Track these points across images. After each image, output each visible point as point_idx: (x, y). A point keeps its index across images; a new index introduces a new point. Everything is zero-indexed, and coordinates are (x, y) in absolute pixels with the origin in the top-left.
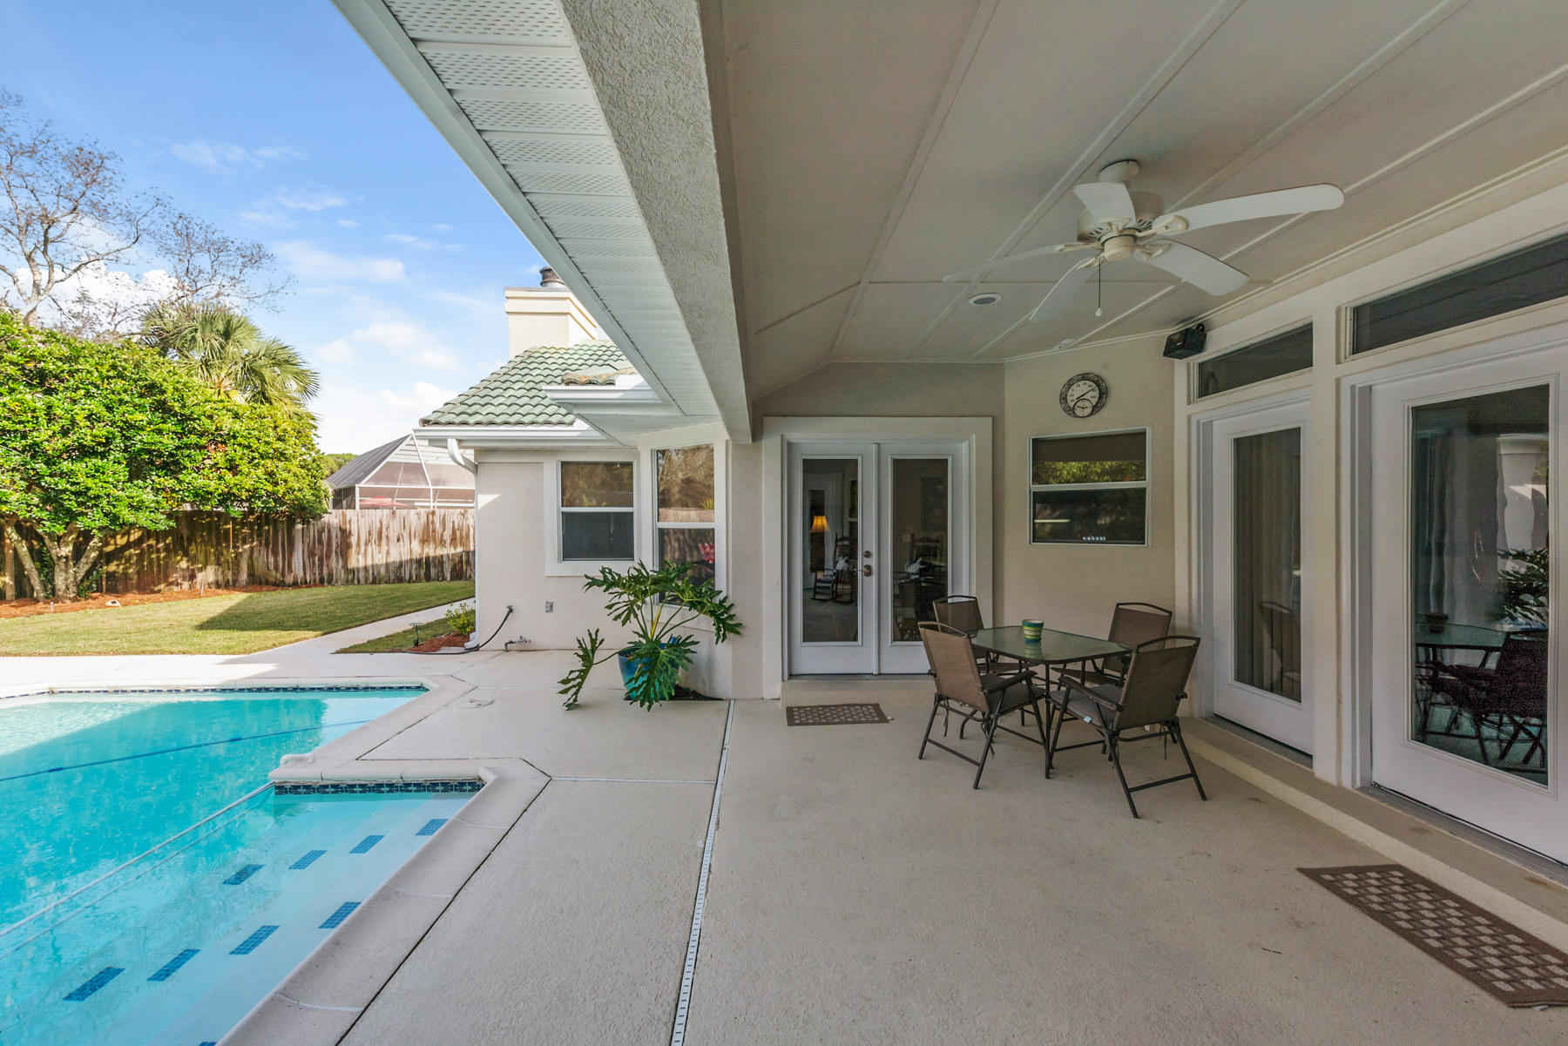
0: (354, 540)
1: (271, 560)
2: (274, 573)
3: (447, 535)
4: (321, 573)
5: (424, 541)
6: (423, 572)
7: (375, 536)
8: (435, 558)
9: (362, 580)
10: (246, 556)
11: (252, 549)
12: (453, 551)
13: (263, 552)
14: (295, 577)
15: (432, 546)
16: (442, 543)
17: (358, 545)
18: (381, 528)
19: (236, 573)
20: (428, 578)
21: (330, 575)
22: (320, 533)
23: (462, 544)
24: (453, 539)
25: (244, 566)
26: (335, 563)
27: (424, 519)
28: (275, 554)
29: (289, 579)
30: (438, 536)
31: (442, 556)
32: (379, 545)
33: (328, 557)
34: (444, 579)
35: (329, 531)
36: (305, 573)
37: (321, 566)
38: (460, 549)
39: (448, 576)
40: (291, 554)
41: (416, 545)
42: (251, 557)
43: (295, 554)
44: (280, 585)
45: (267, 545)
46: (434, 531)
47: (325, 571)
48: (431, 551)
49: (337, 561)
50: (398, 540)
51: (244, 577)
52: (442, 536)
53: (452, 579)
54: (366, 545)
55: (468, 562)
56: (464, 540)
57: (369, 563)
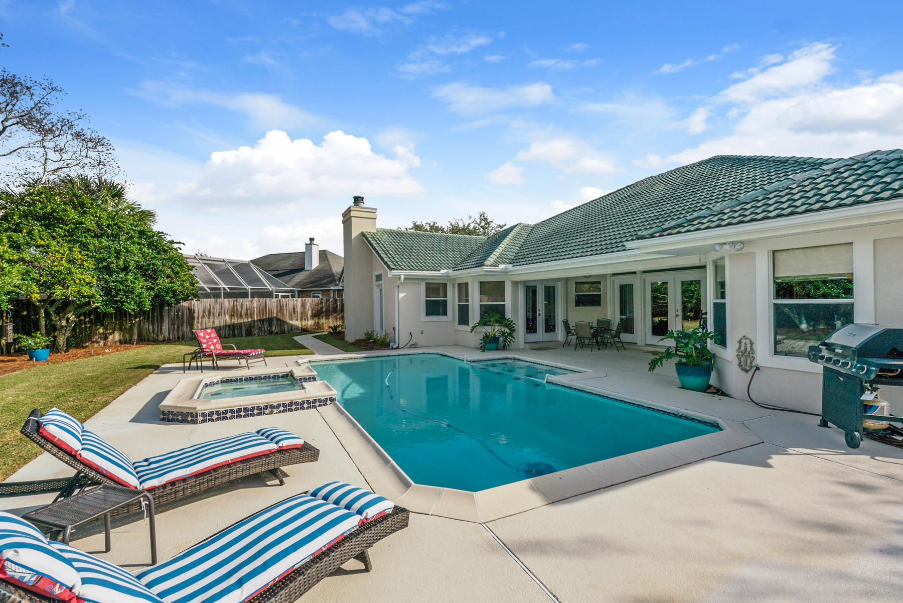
0: (196, 315)
1: (151, 327)
2: (152, 335)
3: (244, 311)
4: (178, 334)
5: (232, 316)
6: (231, 332)
7: (207, 313)
8: (238, 324)
10: (136, 325)
11: (140, 321)
12: (246, 320)
13: (146, 323)
14: (164, 337)
15: (236, 318)
16: (241, 316)
17: (198, 318)
18: (210, 309)
19: (131, 336)
20: (234, 336)
21: (183, 335)
22: (178, 312)
23: (251, 317)
24: (246, 314)
25: (136, 331)
26: (185, 328)
27: (232, 304)
28: (153, 324)
29: (161, 338)
30: (239, 313)
31: (241, 323)
32: (209, 318)
33: (182, 325)
34: (242, 336)
35: (183, 310)
36: (169, 334)
37: (178, 330)
38: (250, 320)
39: (244, 333)
40: (162, 324)
41: (228, 317)
42: (139, 326)
43: (164, 323)
44: (156, 342)
46: (237, 310)
47: (180, 333)
48: (235, 321)
49: (187, 328)
50: (219, 315)
51: (135, 337)
52: (241, 312)
53: (246, 336)
54: (202, 318)
55: (254, 326)
56: (252, 315)
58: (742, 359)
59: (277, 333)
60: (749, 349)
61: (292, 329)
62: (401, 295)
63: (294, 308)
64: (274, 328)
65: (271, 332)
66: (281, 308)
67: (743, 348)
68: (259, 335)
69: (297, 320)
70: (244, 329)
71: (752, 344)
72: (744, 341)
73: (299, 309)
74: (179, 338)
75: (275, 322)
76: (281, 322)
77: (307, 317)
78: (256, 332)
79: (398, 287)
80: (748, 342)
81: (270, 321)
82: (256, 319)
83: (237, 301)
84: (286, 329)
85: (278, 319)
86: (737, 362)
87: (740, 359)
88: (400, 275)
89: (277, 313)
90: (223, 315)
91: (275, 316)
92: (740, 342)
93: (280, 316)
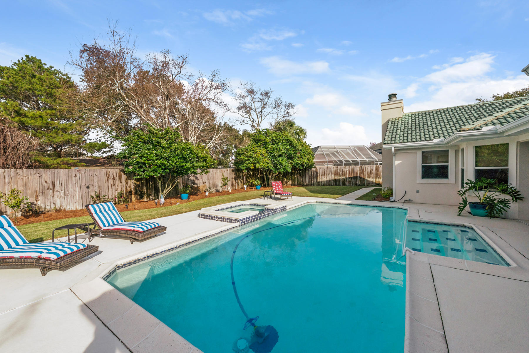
0: (319, 174)
5: (335, 175)
7: (323, 174)
17: (320, 176)
30: (338, 174)
38: (344, 177)
41: (333, 176)
50: (329, 175)
55: (346, 181)
56: (345, 175)
57: (322, 180)
59: (360, 185)
61: (369, 183)
63: (371, 171)
64: (358, 182)
65: (356, 184)
66: (362, 171)
68: (349, 185)
69: (373, 178)
70: (341, 182)
73: (374, 172)
74: (312, 184)
75: (359, 178)
76: (363, 179)
77: (380, 176)
78: (347, 184)
81: (356, 178)
82: (347, 177)
83: (337, 167)
84: (366, 183)
85: (360, 177)
89: (360, 174)
90: (331, 175)
91: (359, 175)
93: (362, 176)
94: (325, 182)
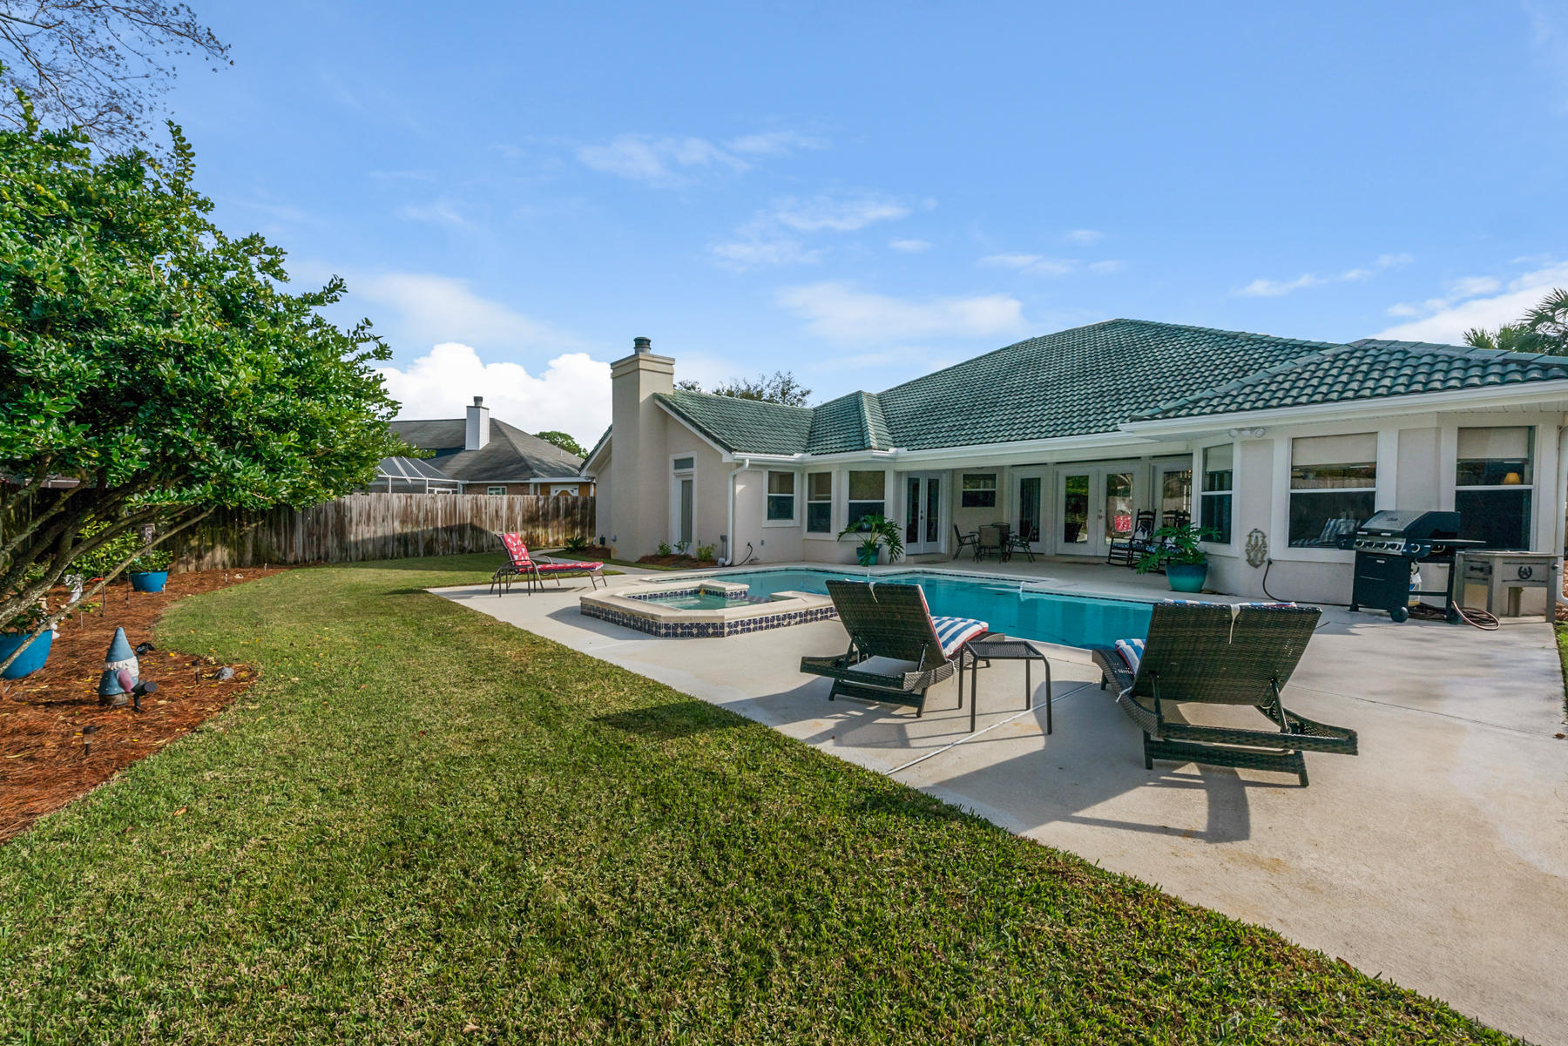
0: (347, 518)
1: (275, 540)
2: (277, 552)
3: (421, 516)
4: (319, 552)
5: (403, 522)
6: (402, 549)
7: (364, 517)
8: (412, 534)
9: (354, 558)
10: (251, 536)
11: (257, 527)
12: (425, 529)
13: (267, 532)
14: (296, 556)
15: (410, 526)
16: (418, 522)
17: (351, 525)
18: (369, 511)
19: (241, 555)
20: (406, 555)
21: (327, 554)
22: (318, 516)
23: (432, 523)
24: (426, 520)
25: (249, 546)
26: (330, 542)
27: (403, 502)
28: (278, 534)
29: (291, 558)
30: (414, 517)
31: (417, 534)
32: (368, 525)
33: (325, 536)
34: (418, 556)
35: (326, 511)
36: (304, 553)
37: (319, 546)
38: (431, 528)
39: (421, 551)
40: (292, 535)
41: (397, 524)
42: (255, 537)
43: (296, 535)
44: (282, 564)
45: (270, 525)
46: (412, 512)
47: (322, 550)
48: (408, 529)
49: (333, 541)
50: (383, 521)
51: (249, 556)
52: (418, 516)
53: (425, 555)
54: (357, 525)
55: (437, 540)
56: (434, 520)
57: (360, 538)
58: (1252, 554)
59: (471, 551)
60: (1260, 543)
61: (493, 545)
62: (739, 488)
63: (497, 511)
64: (466, 543)
65: (462, 550)
66: (477, 510)
67: (1253, 542)
68: (444, 554)
69: (501, 530)
70: (421, 545)
71: (1264, 537)
72: (1255, 535)
73: (504, 513)
74: (319, 558)
75: (469, 530)
76: (478, 531)
77: (516, 525)
78: (439, 548)
79: (735, 476)
80: (1259, 535)
81: (461, 529)
82: (439, 526)
83: (411, 497)
84: (485, 546)
85: (473, 527)
86: (1246, 557)
87: (1248, 554)
88: (743, 460)
89: (472, 518)
90: (390, 522)
91: (469, 521)
92: (1250, 536)
93: (476, 522)
94: (370, 548)
